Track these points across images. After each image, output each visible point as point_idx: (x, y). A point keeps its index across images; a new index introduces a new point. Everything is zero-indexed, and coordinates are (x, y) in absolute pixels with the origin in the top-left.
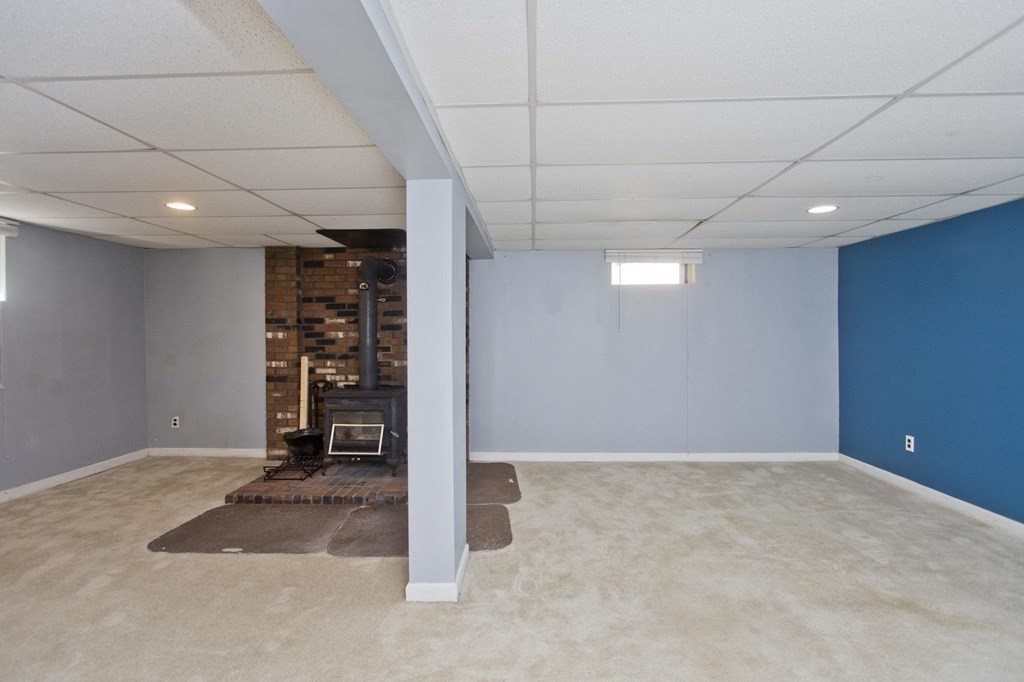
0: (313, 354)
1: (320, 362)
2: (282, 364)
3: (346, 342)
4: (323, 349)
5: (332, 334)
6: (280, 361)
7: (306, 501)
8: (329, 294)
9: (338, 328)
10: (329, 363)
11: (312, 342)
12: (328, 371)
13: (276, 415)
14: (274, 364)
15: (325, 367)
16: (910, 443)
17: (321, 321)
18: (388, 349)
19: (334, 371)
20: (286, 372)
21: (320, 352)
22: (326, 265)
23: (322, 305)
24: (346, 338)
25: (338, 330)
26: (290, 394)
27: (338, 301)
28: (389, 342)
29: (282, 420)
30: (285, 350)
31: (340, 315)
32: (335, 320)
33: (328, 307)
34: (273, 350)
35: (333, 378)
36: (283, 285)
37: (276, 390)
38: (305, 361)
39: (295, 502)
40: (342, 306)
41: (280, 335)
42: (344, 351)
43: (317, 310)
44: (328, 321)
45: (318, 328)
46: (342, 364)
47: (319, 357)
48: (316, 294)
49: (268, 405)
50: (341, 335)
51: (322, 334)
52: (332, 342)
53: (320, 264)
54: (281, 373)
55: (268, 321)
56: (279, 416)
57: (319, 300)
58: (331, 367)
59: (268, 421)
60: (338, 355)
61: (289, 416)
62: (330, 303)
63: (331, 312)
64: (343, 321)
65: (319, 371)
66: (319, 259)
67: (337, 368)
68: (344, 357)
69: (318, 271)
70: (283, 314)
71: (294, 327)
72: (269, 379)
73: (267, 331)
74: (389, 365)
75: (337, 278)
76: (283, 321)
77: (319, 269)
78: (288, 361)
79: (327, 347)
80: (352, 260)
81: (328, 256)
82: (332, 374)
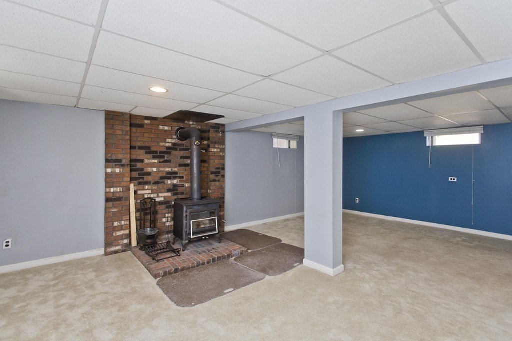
0: (137, 182)
1: (141, 187)
2: (118, 190)
3: (158, 174)
4: (143, 179)
5: (149, 170)
6: (117, 187)
7: (204, 264)
8: (147, 145)
9: (153, 165)
10: (147, 187)
11: (135, 174)
12: (147, 192)
13: (113, 224)
14: (112, 190)
15: (144, 190)
16: (357, 200)
17: (142, 161)
18: (182, 177)
19: (150, 192)
20: (122, 195)
21: (141, 181)
22: (146, 127)
23: (143, 152)
24: (158, 172)
25: (152, 166)
26: (124, 209)
27: (153, 149)
28: (183, 173)
29: (118, 227)
30: (121, 181)
31: (154, 158)
32: (151, 161)
33: (147, 153)
34: (110, 181)
35: (149, 196)
36: (120, 137)
37: (114, 207)
38: (132, 186)
39: (197, 266)
40: (156, 152)
41: (118, 171)
42: (157, 179)
43: (140, 154)
44: (146, 161)
45: (139, 165)
46: (155, 188)
47: (140, 184)
48: (139, 144)
49: (106, 218)
50: (155, 170)
51: (143, 170)
52: (149, 174)
53: (142, 126)
54: (118, 196)
55: (107, 161)
56: (116, 224)
57: (141, 148)
58: (148, 190)
59: (106, 228)
60: (152, 182)
61: (123, 223)
62: (148, 150)
63: (149, 156)
64: (156, 161)
65: (140, 192)
66: (141, 123)
67: (152, 190)
68: (156, 183)
69: (139, 130)
70: (120, 157)
71: (128, 165)
72: (108, 200)
73: (106, 167)
74: (183, 186)
75: (152, 136)
76: (120, 161)
77: (141, 129)
78: (123, 187)
79: (145, 177)
80: (162, 126)
81: (147, 122)
82: (149, 194)
